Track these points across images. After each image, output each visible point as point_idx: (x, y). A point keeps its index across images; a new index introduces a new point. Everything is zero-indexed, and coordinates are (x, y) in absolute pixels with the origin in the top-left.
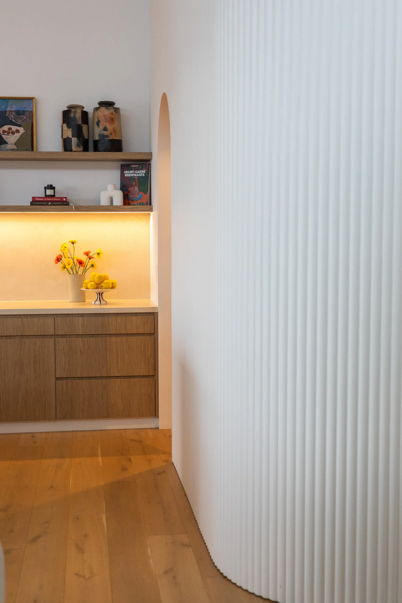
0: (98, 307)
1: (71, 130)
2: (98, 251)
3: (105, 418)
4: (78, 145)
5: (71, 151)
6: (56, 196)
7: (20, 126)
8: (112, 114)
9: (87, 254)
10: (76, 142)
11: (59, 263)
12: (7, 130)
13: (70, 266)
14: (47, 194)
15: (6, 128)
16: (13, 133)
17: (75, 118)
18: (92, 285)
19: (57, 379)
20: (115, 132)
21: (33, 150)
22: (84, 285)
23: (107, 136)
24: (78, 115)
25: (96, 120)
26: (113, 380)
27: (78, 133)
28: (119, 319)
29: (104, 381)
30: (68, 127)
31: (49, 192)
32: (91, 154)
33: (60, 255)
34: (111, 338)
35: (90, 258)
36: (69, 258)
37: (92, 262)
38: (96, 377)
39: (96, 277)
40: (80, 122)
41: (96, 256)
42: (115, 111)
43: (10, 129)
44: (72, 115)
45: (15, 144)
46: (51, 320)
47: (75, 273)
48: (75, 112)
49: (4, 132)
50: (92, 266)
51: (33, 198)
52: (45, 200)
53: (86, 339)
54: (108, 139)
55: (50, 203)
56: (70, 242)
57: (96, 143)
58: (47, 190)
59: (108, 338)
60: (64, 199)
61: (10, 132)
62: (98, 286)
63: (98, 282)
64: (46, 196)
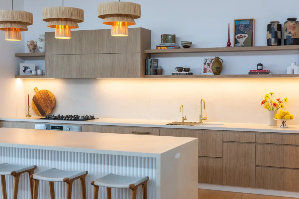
0: (282, 129)
1: (271, 34)
2: (285, 99)
3: (282, 190)
4: (275, 42)
5: (271, 45)
6: (263, 69)
7: (246, 34)
8: (294, 25)
9: (278, 100)
10: (273, 41)
11: (263, 104)
12: (239, 36)
13: (269, 106)
14: (258, 68)
15: (239, 35)
16: (242, 37)
17: (273, 28)
18: (279, 117)
19: (256, 166)
20: (296, 34)
21: (252, 46)
22: (275, 117)
23: (291, 37)
24: (275, 26)
25: (285, 29)
26: (287, 170)
27: (275, 36)
28: (291, 136)
29: (282, 170)
30: (270, 33)
31: (260, 67)
32: (283, 47)
33: (264, 100)
34: (287, 147)
35: (280, 102)
36: (268, 102)
37: (282, 104)
38: (278, 167)
39: (282, 113)
40: (276, 30)
41: (284, 101)
42: (296, 23)
43: (241, 35)
44: (272, 26)
45: (243, 43)
46: (254, 135)
47: (272, 110)
48: (274, 25)
49: (238, 37)
50: (282, 106)
51: (250, 70)
52: (256, 71)
53: (273, 146)
54: (291, 38)
55: (259, 73)
56: (270, 93)
57: (285, 40)
58: (258, 66)
59: (285, 147)
60: (267, 71)
61: (241, 37)
62: (282, 118)
63: (282, 116)
64: (258, 69)
